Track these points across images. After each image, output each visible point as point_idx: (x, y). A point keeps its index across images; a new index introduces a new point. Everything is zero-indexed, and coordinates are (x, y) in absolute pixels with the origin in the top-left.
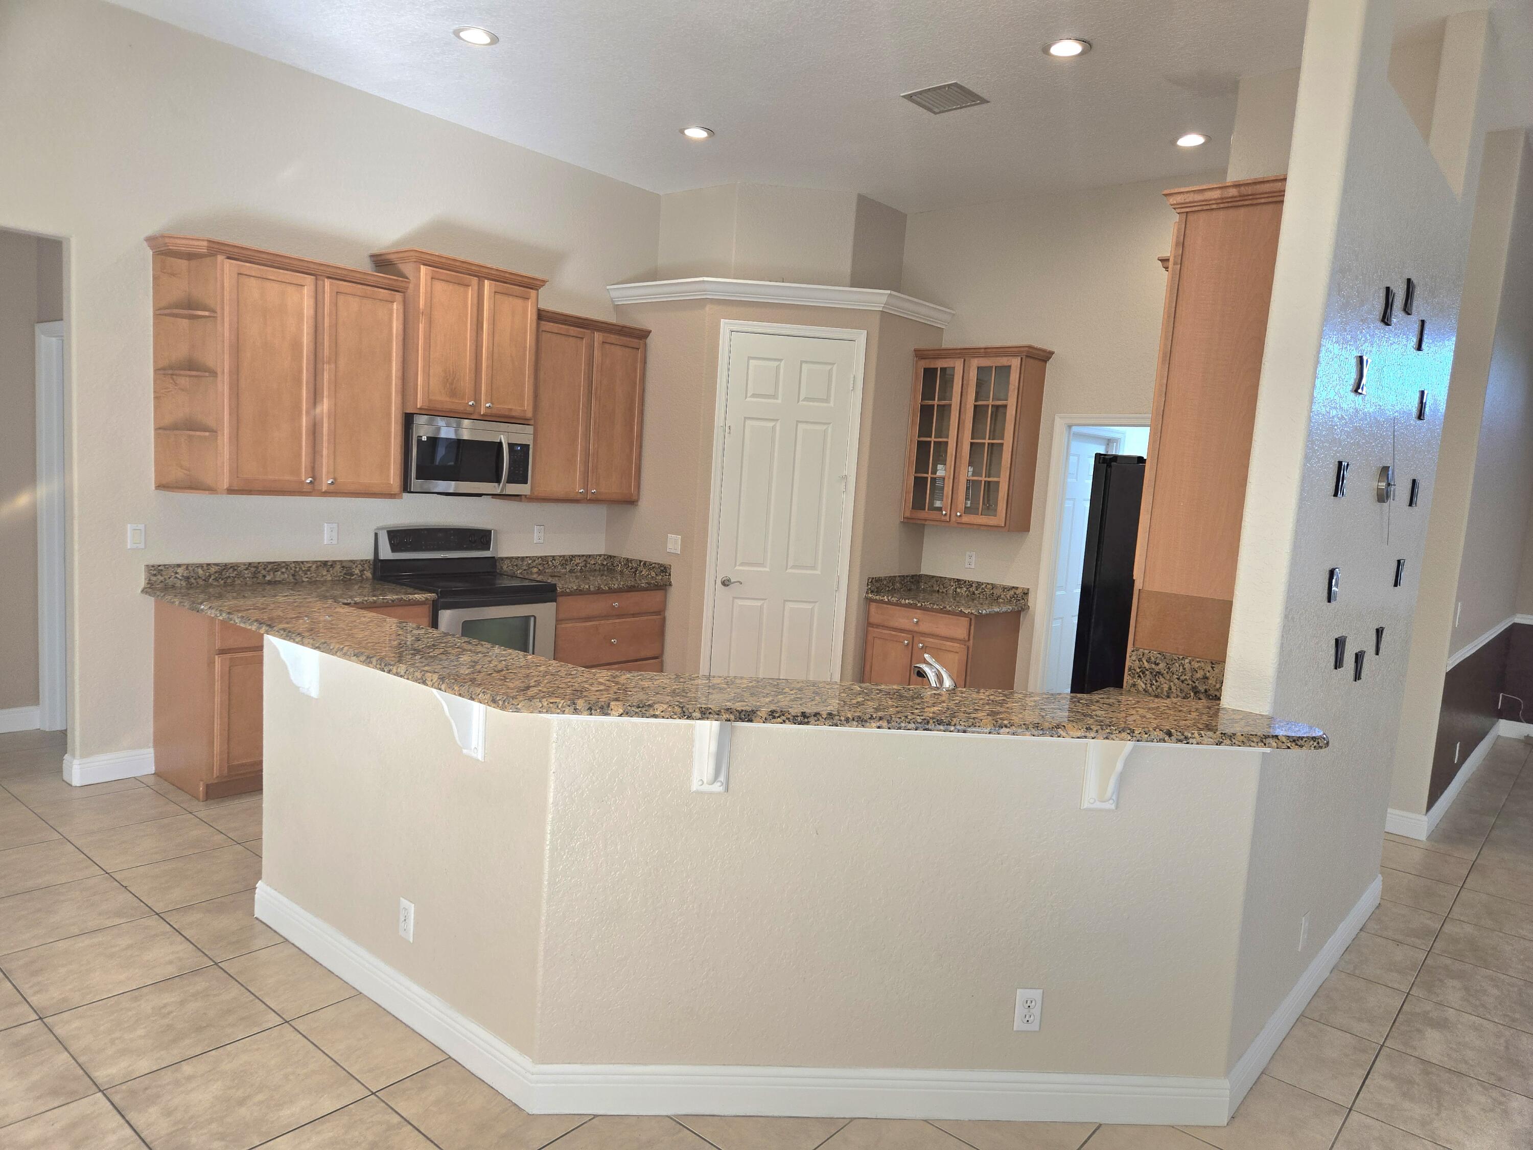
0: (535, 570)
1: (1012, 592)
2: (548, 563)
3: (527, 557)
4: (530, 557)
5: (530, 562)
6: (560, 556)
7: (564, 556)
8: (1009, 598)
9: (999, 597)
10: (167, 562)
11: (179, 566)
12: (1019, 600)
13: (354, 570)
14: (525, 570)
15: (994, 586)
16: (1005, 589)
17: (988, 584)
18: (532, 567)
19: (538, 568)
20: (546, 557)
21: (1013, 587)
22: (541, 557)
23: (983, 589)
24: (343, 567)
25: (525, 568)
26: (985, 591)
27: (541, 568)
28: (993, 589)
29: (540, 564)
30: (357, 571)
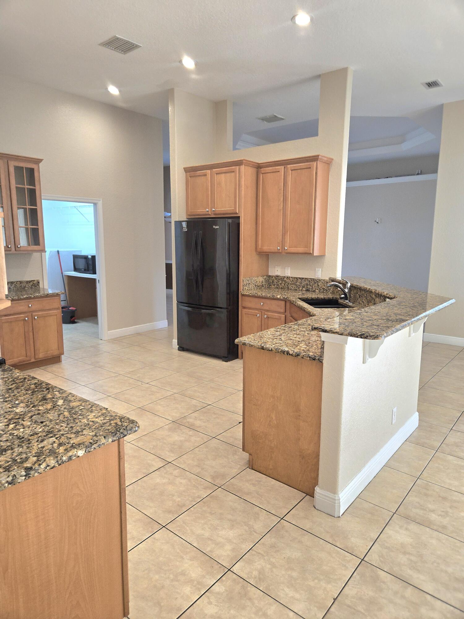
1: (31, 283)
8: (30, 286)
9: (25, 287)
12: (36, 286)
15: (21, 282)
16: (28, 282)
17: (17, 281)
21: (32, 281)
23: (15, 285)
26: (16, 286)
28: (21, 283)
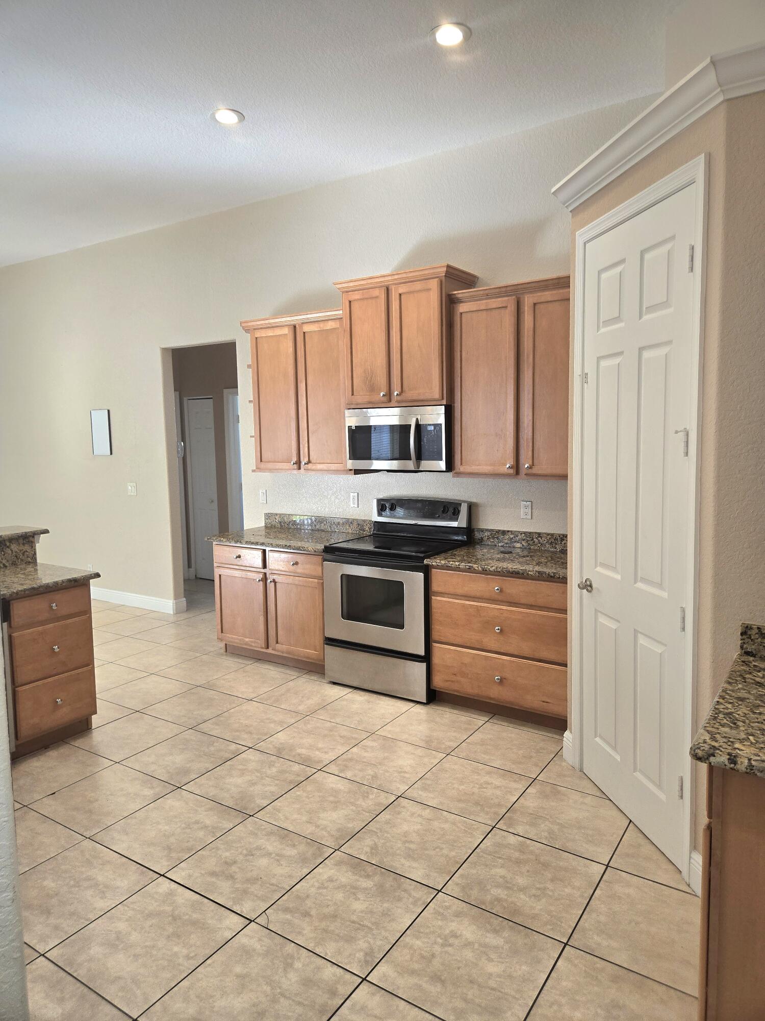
0: (518, 545)
2: (532, 539)
3: (508, 531)
4: (511, 531)
5: (512, 536)
6: (548, 534)
7: (552, 535)
10: (272, 512)
11: (277, 514)
13: (365, 527)
14: (507, 543)
18: (515, 542)
19: (521, 543)
20: (530, 533)
22: (525, 533)
24: (358, 524)
25: (506, 541)
27: (524, 543)
29: (524, 540)
30: (367, 529)
